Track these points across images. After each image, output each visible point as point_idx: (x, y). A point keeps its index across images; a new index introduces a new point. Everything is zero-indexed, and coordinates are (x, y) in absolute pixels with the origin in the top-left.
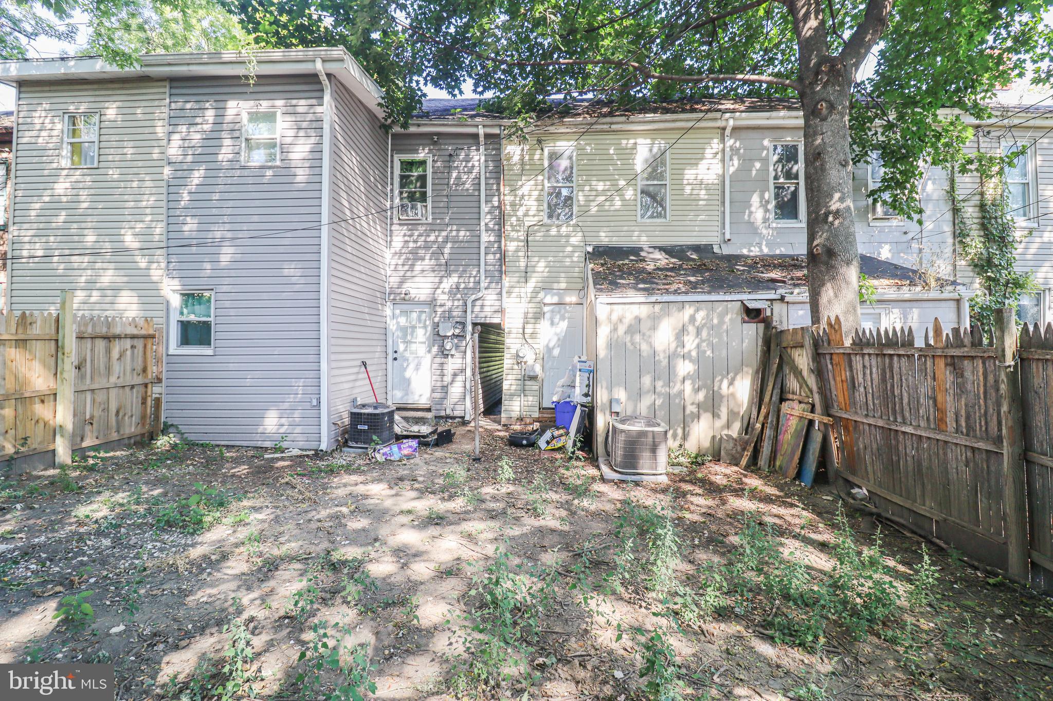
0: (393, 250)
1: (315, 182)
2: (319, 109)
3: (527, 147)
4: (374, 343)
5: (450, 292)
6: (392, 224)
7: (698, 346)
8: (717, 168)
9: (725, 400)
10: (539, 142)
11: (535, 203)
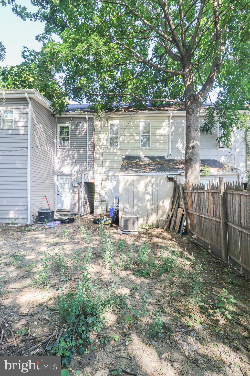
0: (57, 157)
1: (26, 134)
2: (27, 110)
3: (103, 122)
4: (50, 189)
5: (77, 172)
6: (57, 148)
7: (152, 190)
8: (167, 129)
9: (161, 208)
10: (107, 120)
11: (106, 141)
